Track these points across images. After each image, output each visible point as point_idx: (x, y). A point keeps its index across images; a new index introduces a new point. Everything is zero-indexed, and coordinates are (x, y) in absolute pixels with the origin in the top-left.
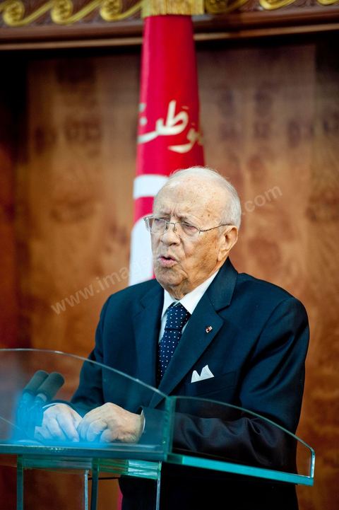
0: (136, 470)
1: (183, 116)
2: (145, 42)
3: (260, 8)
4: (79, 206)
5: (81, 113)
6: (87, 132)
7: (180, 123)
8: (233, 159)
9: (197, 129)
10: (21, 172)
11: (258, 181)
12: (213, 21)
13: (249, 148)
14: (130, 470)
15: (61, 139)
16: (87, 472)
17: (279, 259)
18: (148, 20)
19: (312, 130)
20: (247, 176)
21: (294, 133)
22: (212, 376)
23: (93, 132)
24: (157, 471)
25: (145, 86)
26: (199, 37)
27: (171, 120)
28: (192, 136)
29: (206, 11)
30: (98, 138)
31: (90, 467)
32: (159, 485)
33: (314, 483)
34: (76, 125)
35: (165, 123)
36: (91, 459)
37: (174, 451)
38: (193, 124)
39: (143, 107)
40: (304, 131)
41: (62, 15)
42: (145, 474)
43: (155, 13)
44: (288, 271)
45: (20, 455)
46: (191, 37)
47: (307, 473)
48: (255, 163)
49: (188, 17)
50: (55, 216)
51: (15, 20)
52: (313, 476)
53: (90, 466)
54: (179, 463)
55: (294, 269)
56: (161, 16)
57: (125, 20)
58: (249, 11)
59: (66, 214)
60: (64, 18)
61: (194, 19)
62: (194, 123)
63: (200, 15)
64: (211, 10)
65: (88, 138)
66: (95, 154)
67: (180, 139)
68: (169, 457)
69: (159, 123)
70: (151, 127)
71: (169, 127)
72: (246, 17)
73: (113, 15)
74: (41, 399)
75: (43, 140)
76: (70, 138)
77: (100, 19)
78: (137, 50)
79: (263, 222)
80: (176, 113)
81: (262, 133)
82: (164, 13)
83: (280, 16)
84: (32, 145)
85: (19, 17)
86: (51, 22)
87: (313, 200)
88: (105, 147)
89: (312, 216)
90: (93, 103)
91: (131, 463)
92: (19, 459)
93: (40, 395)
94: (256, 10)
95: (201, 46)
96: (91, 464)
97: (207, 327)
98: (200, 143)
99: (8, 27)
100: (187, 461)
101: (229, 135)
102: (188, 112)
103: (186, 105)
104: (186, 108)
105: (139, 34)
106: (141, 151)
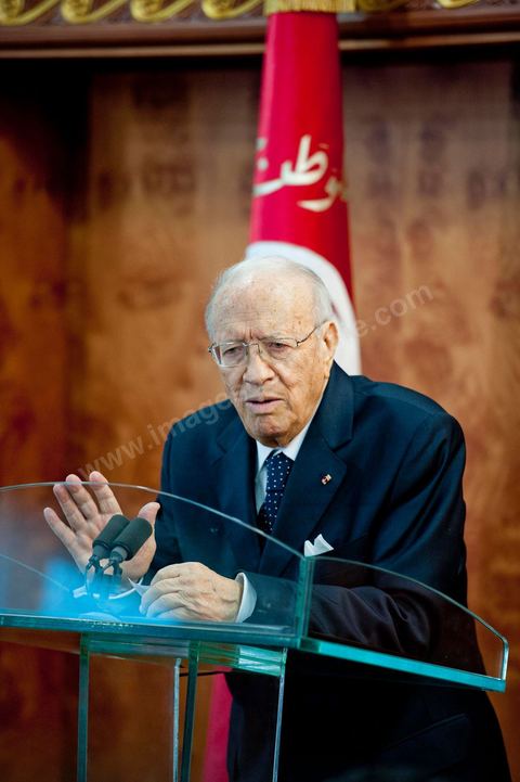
0: (251, 662)
1: (320, 158)
2: (268, 50)
3: (436, 6)
4: (161, 286)
5: (167, 153)
6: (175, 180)
7: (315, 167)
8: (386, 223)
9: (340, 177)
10: (77, 235)
11: (422, 255)
12: (367, 23)
13: (410, 208)
14: (242, 661)
15: (137, 189)
16: (178, 662)
17: (449, 370)
18: (274, 19)
19: (502, 186)
20: (406, 249)
21: (476, 188)
22: (331, 548)
23: (183, 180)
24: (280, 664)
25: (266, 113)
26: (347, 45)
27: (303, 163)
28: (332, 187)
29: (358, 8)
30: (191, 189)
31: (187, 655)
32: (282, 685)
33: (507, 689)
34: (159, 169)
35: (294, 168)
36: (187, 643)
37: (310, 635)
38: (334, 170)
39: (262, 143)
40: (491, 186)
41: (147, 9)
42: (262, 668)
43: (284, 7)
44: (461, 387)
45: (85, 634)
46: (336, 46)
47: (496, 673)
48: (418, 230)
49: (332, 16)
50: (125, 300)
51: (78, 15)
52: (504, 678)
53: (186, 653)
54: (314, 652)
55: (471, 386)
56: (292, 13)
57: (239, 18)
58: (420, 9)
59: (141, 297)
60: (150, 13)
61: (341, 19)
62: (335, 168)
63: (349, 14)
64: (365, 7)
65: (176, 189)
66: (185, 212)
67: (316, 191)
68: (303, 642)
69: (286, 167)
70: (273, 173)
71: (300, 173)
72: (416, 17)
73: (222, 10)
74: (118, 554)
75: (111, 189)
76: (150, 187)
77: (202, 16)
78: (256, 62)
79: (428, 316)
80: (311, 153)
81: (430, 187)
82: (297, 8)
83: (467, 18)
84: (94, 197)
85: (84, 9)
86: (130, 18)
87: (501, 286)
88: (200, 202)
89: (499, 309)
90: (185, 139)
91: (243, 652)
92: (83, 641)
93: (116, 549)
94: (430, 8)
95: (348, 58)
96: (187, 650)
97: (323, 477)
98: (344, 197)
99: (68, 24)
100: (325, 648)
101: (381, 189)
102: (329, 153)
103: (324, 142)
104: (324, 146)
105: (259, 38)
106: (257, 208)
